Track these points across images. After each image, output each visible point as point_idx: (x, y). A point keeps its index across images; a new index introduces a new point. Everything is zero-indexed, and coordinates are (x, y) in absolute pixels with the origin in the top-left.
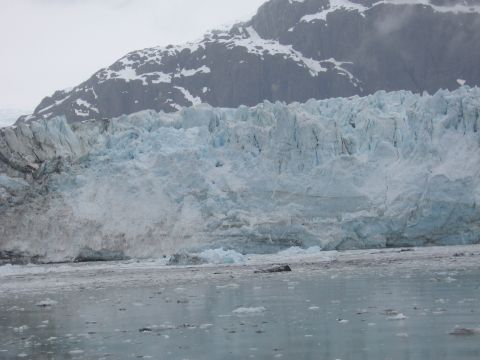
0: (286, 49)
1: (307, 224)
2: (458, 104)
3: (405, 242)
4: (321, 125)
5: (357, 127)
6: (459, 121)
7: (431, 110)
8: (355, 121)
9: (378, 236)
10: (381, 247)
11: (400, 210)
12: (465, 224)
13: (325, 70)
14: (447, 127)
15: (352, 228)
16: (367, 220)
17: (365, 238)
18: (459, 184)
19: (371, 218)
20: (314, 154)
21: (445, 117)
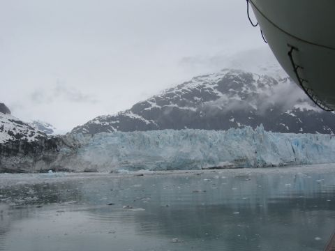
0: (140, 117)
1: (146, 164)
2: (186, 133)
3: (172, 169)
4: (150, 138)
5: (160, 138)
6: (187, 138)
7: (179, 135)
9: (165, 167)
10: (166, 170)
11: (171, 161)
12: (187, 165)
13: (150, 123)
14: (184, 139)
15: (158, 165)
16: (162, 163)
17: (161, 168)
18: (186, 154)
20: (148, 145)
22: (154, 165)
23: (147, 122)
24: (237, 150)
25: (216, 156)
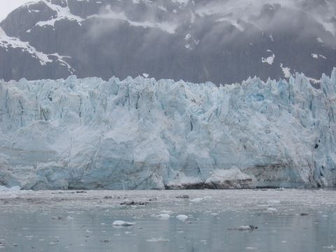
0: (24, 45)
1: (12, 170)
2: (126, 88)
3: (82, 186)
4: (26, 98)
5: (53, 100)
6: (126, 100)
7: (106, 91)
8: (52, 96)
9: (63, 181)
10: (64, 189)
11: (80, 163)
12: (125, 175)
13: (51, 61)
14: (117, 104)
15: (44, 174)
16: (55, 169)
17: (54, 181)
18: (123, 146)
19: (58, 167)
20: (19, 118)
21: (116, 97)
22: (31, 175)
23: (44, 58)
24: (265, 138)
25: (205, 154)
